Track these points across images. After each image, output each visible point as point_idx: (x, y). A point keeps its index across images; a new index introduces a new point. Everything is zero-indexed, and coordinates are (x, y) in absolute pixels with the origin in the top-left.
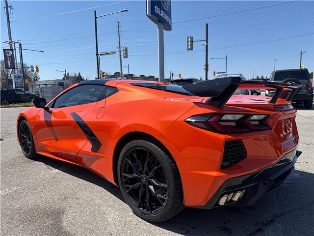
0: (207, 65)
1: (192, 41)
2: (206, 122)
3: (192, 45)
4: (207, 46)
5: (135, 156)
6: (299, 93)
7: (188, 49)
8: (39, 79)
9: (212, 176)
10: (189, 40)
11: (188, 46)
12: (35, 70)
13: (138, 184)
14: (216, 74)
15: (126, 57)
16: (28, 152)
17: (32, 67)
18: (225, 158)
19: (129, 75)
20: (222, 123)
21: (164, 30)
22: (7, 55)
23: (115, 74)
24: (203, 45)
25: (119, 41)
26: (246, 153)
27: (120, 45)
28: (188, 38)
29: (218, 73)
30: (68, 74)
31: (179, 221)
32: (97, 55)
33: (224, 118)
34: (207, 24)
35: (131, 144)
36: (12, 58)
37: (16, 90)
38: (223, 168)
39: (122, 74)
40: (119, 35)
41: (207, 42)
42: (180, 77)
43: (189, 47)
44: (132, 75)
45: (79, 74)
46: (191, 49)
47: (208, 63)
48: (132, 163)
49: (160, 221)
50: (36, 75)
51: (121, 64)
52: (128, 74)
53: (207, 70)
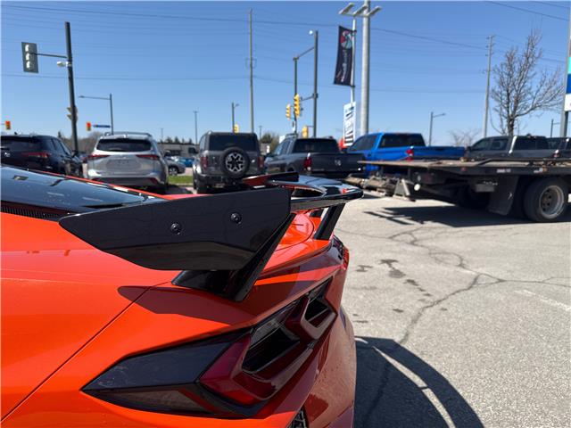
0: (73, 109)
1: (34, 53)
3: (34, 62)
4: (70, 69)
7: (26, 70)
10: (27, 49)
11: (25, 61)
24: (61, 65)
28: (24, 44)
29: (97, 126)
34: (68, 24)
41: (70, 61)
42: (9, 128)
43: (28, 65)
46: (34, 69)
47: (76, 104)
53: (74, 118)
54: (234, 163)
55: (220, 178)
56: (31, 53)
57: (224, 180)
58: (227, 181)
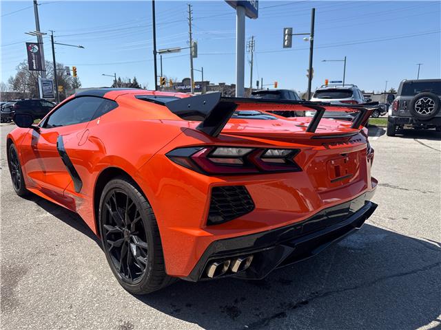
0: (311, 71)
1: (290, 35)
2: (189, 157)
3: (290, 41)
4: (312, 42)
5: (115, 200)
6: (437, 116)
7: (284, 46)
8: (80, 85)
9: (192, 236)
10: (286, 32)
11: (284, 41)
12: (72, 73)
13: (120, 240)
14: (329, 83)
15: (196, 56)
16: (18, 188)
17: (68, 68)
18: (213, 211)
19: (203, 82)
20: (214, 160)
21: (246, 17)
22: (31, 51)
23: (183, 81)
24: (306, 40)
25: (191, 34)
26: (254, 204)
27: (191, 39)
28: (285, 29)
29: (333, 82)
30: (119, 79)
31: (173, 295)
32: (155, 53)
33: (217, 152)
34: (314, 9)
35: (110, 185)
36: (39, 56)
37: (42, 100)
38: (209, 224)
39: (193, 80)
40: (190, 25)
41: (312, 36)
42: (276, 87)
43: (286, 44)
44: (208, 83)
45: (135, 80)
46: (289, 45)
47: (313, 67)
48: (112, 211)
49: (141, 294)
50: (76, 80)
51: (192, 67)
52: (201, 81)
53: (310, 77)
54: (424, 106)
55: (408, 119)
56: (289, 35)
57: (412, 120)
58: (414, 121)
